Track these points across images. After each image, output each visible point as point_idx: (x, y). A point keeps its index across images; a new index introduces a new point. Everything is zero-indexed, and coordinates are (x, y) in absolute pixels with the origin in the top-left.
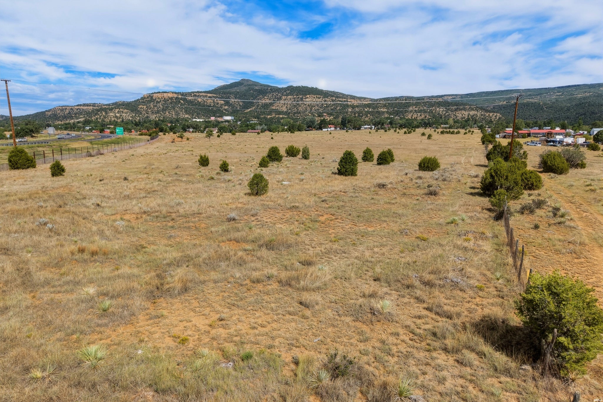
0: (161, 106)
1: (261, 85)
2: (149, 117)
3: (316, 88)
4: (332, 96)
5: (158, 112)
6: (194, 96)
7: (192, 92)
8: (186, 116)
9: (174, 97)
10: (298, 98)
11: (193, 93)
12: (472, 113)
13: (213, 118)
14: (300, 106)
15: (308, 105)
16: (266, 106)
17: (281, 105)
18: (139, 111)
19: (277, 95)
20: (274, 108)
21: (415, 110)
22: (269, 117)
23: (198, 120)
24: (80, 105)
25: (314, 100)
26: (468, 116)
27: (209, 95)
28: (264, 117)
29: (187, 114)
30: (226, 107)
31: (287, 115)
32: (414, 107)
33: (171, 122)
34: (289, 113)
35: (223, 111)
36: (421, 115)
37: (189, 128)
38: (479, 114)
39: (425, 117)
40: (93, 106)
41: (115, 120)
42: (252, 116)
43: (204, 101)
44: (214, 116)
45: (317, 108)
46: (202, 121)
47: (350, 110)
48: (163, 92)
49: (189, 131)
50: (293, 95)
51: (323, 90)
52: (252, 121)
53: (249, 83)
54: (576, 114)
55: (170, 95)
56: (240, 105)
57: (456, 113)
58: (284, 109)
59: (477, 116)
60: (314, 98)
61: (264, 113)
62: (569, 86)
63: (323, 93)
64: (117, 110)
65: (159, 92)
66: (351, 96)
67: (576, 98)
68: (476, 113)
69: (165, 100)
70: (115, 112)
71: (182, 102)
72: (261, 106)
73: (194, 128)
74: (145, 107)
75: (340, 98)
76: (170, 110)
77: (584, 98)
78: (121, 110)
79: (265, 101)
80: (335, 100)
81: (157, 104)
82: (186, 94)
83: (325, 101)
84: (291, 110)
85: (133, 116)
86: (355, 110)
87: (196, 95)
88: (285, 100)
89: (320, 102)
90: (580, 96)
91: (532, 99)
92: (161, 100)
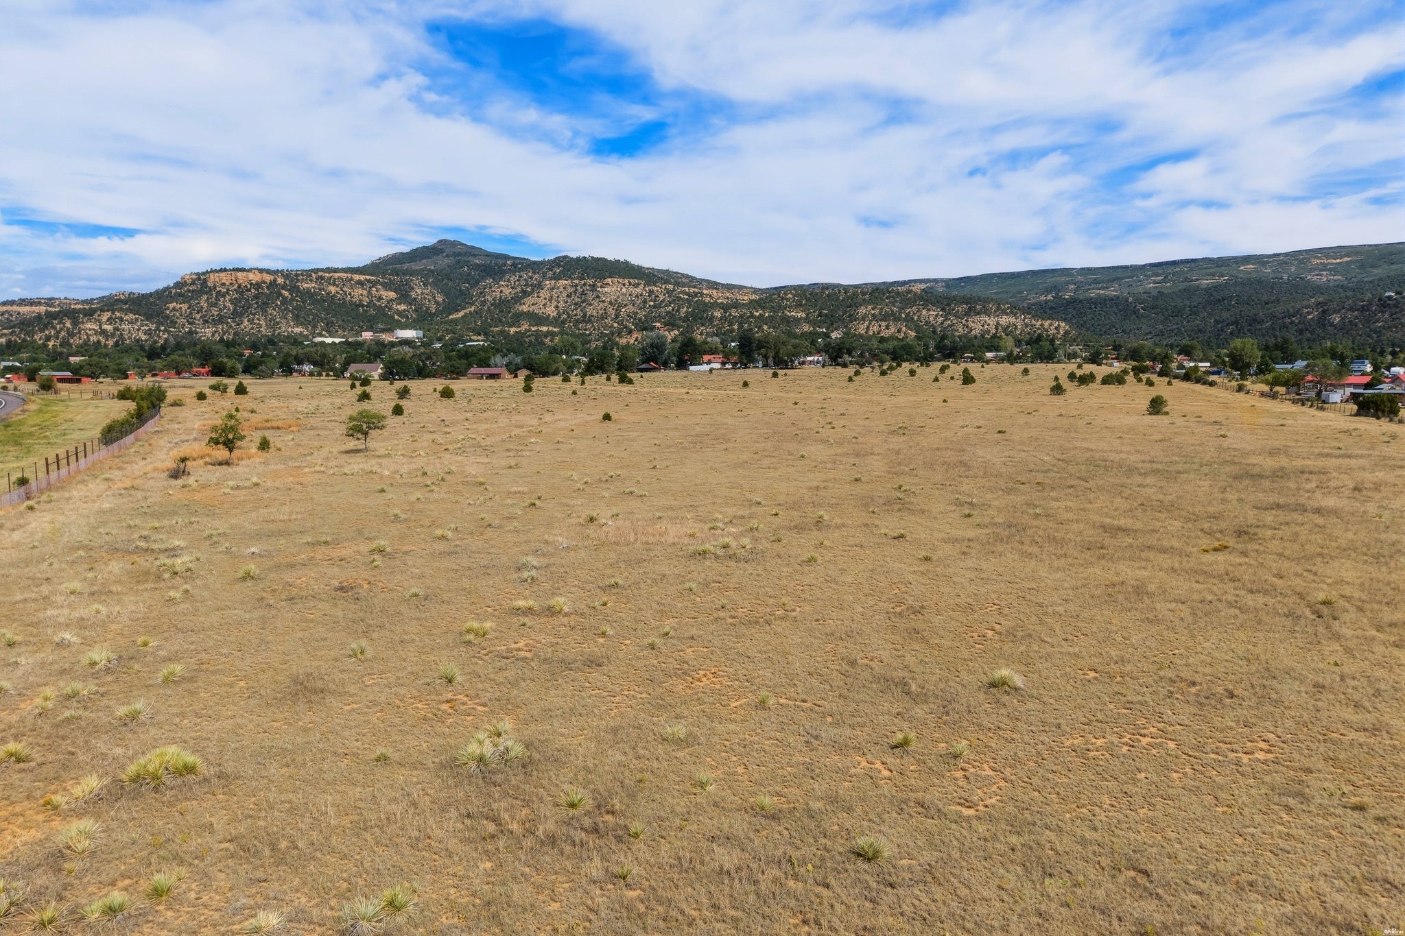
0: (228, 304)
1: (488, 255)
2: (197, 333)
3: (626, 263)
4: (666, 282)
5: (221, 320)
6: (317, 279)
7: (312, 271)
8: (298, 330)
9: (264, 282)
10: (585, 285)
11: (316, 271)
12: (1005, 320)
13: (368, 335)
14: (591, 305)
15: (611, 303)
16: (503, 305)
17: (541, 302)
18: (167, 317)
19: (531, 278)
20: (525, 308)
21: (873, 315)
22: (513, 330)
23: (329, 340)
24: (12, 303)
25: (624, 290)
26: (997, 328)
27: (357, 277)
28: (502, 332)
29: (298, 324)
30: (402, 307)
31: (559, 326)
33: (254, 347)
34: (564, 322)
35: (393, 317)
36: (887, 327)
37: (300, 363)
38: (1019, 322)
39: (899, 331)
40: (47, 305)
41: (99, 342)
42: (469, 329)
43: (345, 292)
44: (370, 329)
45: (631, 309)
46: (341, 342)
47: (718, 314)
48: (234, 270)
49: (300, 372)
50: (570, 277)
51: (642, 267)
52: (472, 340)
53: (457, 250)
54: (1217, 322)
55: (255, 277)
56: (437, 303)
57: (967, 321)
58: (551, 311)
59: (1016, 328)
60: (624, 285)
61: (500, 321)
62: (1174, 263)
63: (644, 274)
64: (106, 316)
65: (225, 270)
66: (708, 281)
67: (1198, 287)
68: (1012, 320)
69: (241, 290)
70: (99, 321)
71: (286, 294)
72: (492, 305)
73: (315, 364)
74: (185, 307)
75: (684, 285)
76: (254, 314)
77: (1217, 287)
78: (118, 314)
79: (501, 292)
80: (674, 290)
81: (217, 299)
82: (297, 275)
83: (651, 292)
84: (568, 314)
85: (150, 329)
86: (730, 315)
87: (322, 278)
88: (552, 289)
89: (637, 296)
90: (1205, 282)
91: (1103, 288)
92: (228, 290)
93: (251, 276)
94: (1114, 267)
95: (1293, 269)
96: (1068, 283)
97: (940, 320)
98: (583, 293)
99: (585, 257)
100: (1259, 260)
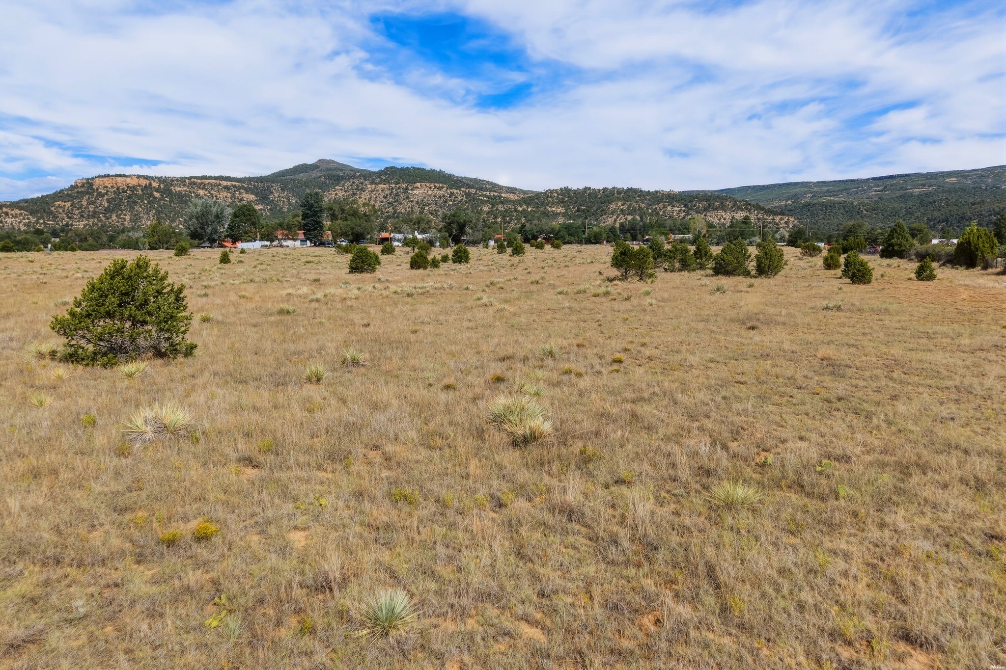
0: (104, 203)
2: (72, 225)
3: (441, 171)
4: (469, 187)
5: (95, 215)
6: (190, 184)
7: (188, 177)
9: (140, 186)
10: (399, 188)
11: (191, 178)
12: (739, 215)
14: (401, 204)
15: (417, 203)
17: (362, 201)
19: (362, 184)
21: (622, 210)
25: (430, 192)
26: (732, 222)
27: (225, 183)
32: (620, 203)
38: (753, 217)
43: (212, 195)
45: (433, 207)
48: (115, 176)
50: (389, 183)
51: (451, 175)
53: (330, 166)
55: (133, 182)
56: (290, 204)
60: (430, 188)
62: (893, 177)
63: (452, 180)
65: (108, 176)
67: (911, 194)
68: (747, 215)
69: (118, 191)
71: (157, 195)
74: (68, 204)
75: (486, 190)
76: (123, 211)
77: (927, 195)
79: (336, 194)
80: (476, 193)
81: (97, 199)
82: (172, 181)
83: (452, 194)
84: (382, 211)
85: (30, 222)
86: (497, 210)
87: (195, 183)
88: (372, 191)
89: (440, 197)
90: (917, 191)
91: (834, 196)
92: (108, 191)
93: (128, 180)
94: (843, 181)
95: (990, 180)
96: (806, 193)
97: (683, 214)
98: (397, 195)
99: (408, 168)
100: (962, 174)
